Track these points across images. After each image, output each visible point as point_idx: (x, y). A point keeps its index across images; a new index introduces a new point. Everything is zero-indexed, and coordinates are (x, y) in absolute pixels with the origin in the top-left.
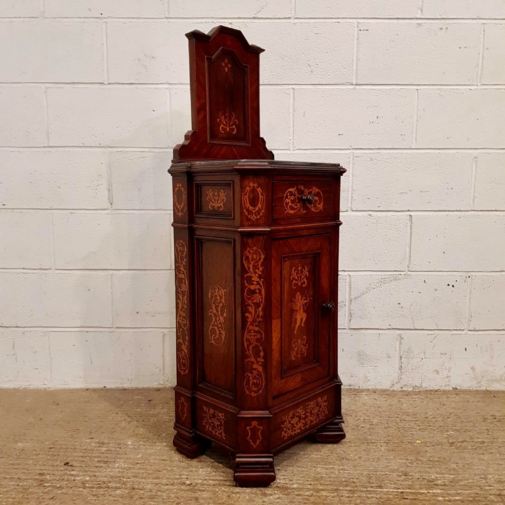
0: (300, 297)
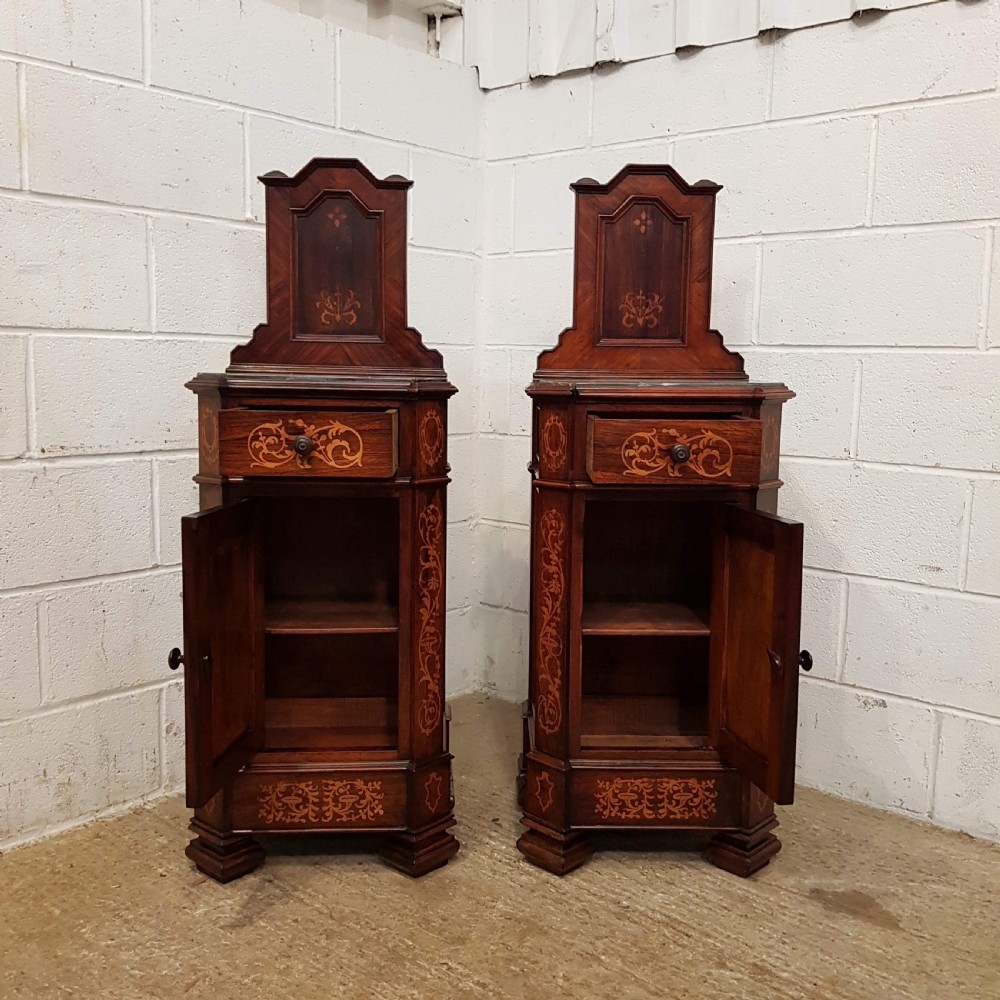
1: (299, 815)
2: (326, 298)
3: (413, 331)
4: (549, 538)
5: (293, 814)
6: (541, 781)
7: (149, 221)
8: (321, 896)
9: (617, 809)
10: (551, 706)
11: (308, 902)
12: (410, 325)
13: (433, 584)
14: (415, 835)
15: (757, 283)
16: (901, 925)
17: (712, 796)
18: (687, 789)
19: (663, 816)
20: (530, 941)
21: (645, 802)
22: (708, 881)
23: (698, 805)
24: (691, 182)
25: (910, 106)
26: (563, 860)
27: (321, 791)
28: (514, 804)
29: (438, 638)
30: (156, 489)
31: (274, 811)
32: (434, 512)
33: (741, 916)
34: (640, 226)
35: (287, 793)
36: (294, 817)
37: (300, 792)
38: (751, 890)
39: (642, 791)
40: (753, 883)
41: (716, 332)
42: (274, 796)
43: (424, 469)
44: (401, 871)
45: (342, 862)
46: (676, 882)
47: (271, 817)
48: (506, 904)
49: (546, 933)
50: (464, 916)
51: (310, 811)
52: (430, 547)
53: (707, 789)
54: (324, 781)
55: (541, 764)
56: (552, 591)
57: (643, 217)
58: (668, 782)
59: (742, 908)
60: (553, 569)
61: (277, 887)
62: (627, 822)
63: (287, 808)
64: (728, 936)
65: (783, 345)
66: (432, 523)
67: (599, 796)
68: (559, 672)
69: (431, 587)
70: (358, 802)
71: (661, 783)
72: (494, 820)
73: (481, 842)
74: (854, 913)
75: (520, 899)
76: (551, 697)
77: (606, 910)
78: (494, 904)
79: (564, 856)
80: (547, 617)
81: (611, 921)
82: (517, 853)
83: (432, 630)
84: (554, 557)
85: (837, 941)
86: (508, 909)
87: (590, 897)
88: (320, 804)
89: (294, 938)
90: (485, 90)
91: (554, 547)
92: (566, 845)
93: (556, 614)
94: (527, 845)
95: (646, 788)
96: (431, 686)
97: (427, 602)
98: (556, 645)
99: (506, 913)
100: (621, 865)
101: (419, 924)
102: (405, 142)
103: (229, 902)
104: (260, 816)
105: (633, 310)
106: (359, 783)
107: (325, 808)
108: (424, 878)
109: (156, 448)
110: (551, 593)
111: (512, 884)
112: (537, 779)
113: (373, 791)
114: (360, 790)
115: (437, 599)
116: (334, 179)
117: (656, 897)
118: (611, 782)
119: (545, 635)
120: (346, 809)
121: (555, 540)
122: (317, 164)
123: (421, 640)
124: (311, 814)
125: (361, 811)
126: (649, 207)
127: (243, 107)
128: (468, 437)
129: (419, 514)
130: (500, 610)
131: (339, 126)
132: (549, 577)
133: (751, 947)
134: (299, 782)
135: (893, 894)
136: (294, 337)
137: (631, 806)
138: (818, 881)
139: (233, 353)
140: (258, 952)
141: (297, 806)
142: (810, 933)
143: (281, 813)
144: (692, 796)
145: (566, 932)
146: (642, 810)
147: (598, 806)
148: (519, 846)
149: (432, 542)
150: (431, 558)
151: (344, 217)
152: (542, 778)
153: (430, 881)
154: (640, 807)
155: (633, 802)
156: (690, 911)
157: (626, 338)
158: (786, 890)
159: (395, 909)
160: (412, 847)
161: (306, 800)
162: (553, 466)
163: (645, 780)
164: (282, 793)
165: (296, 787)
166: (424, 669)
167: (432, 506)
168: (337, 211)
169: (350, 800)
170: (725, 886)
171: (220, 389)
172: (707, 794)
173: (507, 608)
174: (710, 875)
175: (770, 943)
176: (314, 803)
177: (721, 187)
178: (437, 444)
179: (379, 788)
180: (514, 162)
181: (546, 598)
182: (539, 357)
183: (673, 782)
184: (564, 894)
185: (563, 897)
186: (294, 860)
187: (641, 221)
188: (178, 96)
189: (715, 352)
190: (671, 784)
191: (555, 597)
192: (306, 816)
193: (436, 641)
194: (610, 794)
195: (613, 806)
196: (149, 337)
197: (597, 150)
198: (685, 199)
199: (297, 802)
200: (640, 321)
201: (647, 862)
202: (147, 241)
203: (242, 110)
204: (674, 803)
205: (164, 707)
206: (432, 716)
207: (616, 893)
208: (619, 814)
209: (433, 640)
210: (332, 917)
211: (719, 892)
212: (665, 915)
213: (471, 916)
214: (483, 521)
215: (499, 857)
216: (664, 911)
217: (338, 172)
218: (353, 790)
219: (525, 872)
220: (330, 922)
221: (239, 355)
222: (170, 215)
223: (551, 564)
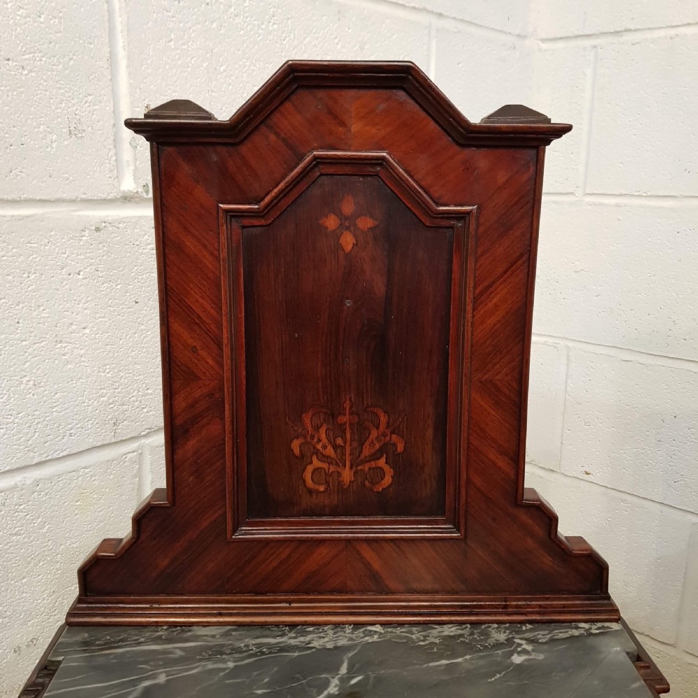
2: (317, 428)
3: (539, 507)
116: (343, 124)
136: (236, 530)
151: (366, 223)
168: (348, 207)
217: (352, 101)
221: (99, 576)
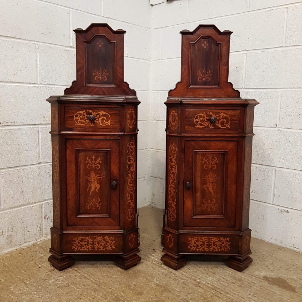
0: (94, 174)
1: (86, 248)
2: (96, 72)
3: (126, 83)
4: (172, 153)
5: (84, 248)
6: (169, 237)
7: (37, 46)
8: (93, 276)
9: (195, 247)
10: (172, 212)
11: (89, 278)
12: (125, 81)
13: (132, 169)
14: (126, 255)
15: (245, 67)
16: (296, 291)
17: (229, 243)
18: (220, 241)
19: (212, 250)
20: (165, 294)
21: (205, 245)
22: (227, 273)
23: (224, 247)
24: (222, 31)
25: (299, 4)
26: (176, 265)
27: (93, 240)
28: (160, 244)
29: (134, 188)
30: (40, 137)
31: (77, 246)
32: (132, 144)
33: (239, 286)
34: (204, 46)
35: (82, 240)
36: (84, 249)
37: (86, 240)
38: (242, 276)
39: (204, 241)
40: (243, 274)
41: (230, 83)
42: (77, 242)
43: (128, 129)
44: (121, 268)
45: (101, 264)
46: (216, 273)
47: (76, 249)
48: (157, 280)
49: (170, 291)
50: (142, 284)
51: (90, 246)
52: (131, 156)
53: (227, 241)
54: (94, 237)
55: (170, 232)
56: (173, 172)
57: (205, 43)
58: (213, 239)
59: (239, 283)
60: (173, 164)
61: (79, 272)
62: (199, 252)
63: (82, 246)
64: (235, 294)
65: (253, 88)
66: (131, 148)
67: (189, 243)
68: (175, 200)
69: (131, 170)
70: (106, 244)
71: (211, 239)
72: (153, 250)
73: (149, 257)
74: (279, 286)
75: (162, 279)
76: (173, 209)
77: (191, 283)
78: (152, 280)
79: (177, 263)
80: (171, 181)
81: (193, 287)
82: (161, 261)
83: (131, 185)
84: (173, 160)
85: (274, 296)
86: (157, 282)
87: (186, 278)
88: (93, 244)
89: (83, 292)
90: (152, 5)
91: (173, 157)
92: (178, 260)
93: (174, 180)
94: (164, 259)
95: (206, 240)
96: (131, 204)
97: (130, 175)
98: (174, 190)
99: (157, 284)
100: (197, 267)
101: (126, 287)
102: (125, 22)
103: (62, 278)
104: (73, 248)
105: (201, 75)
106: (106, 237)
107: (94, 246)
108: (128, 270)
109: (40, 123)
110: (172, 172)
111: (159, 273)
112: (168, 236)
113: (111, 240)
114: (107, 240)
115: (133, 174)
116: (99, 31)
117: (209, 278)
118: (194, 238)
119: (171, 187)
120: (102, 246)
121: (174, 154)
122: (93, 25)
123: (127, 189)
124: (90, 248)
125: (107, 247)
126: (207, 39)
127: (69, 8)
128: (146, 121)
129: (127, 145)
130: (157, 178)
131: (102, 15)
132: (172, 167)
133: (243, 298)
134: (86, 237)
135: (293, 279)
136: (86, 85)
137: (200, 247)
138: (265, 274)
139: (65, 91)
140: (70, 297)
141: (85, 245)
142: (263, 293)
143: (80, 247)
144: (222, 243)
145: (177, 291)
146: (204, 248)
147: (189, 246)
148: (161, 259)
149: (131, 155)
150: (131, 160)
151: (102, 43)
152: (169, 236)
153: (131, 271)
154: (203, 247)
155: (201, 245)
156: (221, 284)
157: (199, 85)
158: (255, 276)
159: (118, 281)
160: (125, 260)
161: (88, 243)
162: (173, 128)
163: (205, 237)
164: (80, 240)
165: (85, 238)
166: (129, 198)
167: (131, 142)
168: (100, 42)
169: (103, 243)
170: (233, 275)
171: (57, 101)
172: (227, 243)
173: (159, 178)
174: (228, 270)
175: (250, 296)
176: (91, 244)
177: (233, 32)
178: (133, 121)
179: (113, 239)
180: (161, 29)
181: (171, 174)
182: (169, 92)
183: (215, 238)
184: (177, 277)
185: (176, 278)
186: (85, 262)
187: (204, 44)
188: (47, 3)
189: (230, 90)
190: (214, 239)
191: (174, 174)
192: (88, 249)
193: (133, 189)
194: (193, 242)
195: (194, 246)
196: (37, 85)
197: (190, 23)
198: (220, 37)
199: (85, 244)
200: (204, 79)
201: (206, 266)
202: (36, 53)
203: (69, 9)
204: (215, 246)
205: (43, 210)
206: (131, 214)
207: (195, 277)
208: (196, 249)
209: (132, 189)
210: (96, 284)
211: (231, 277)
212: (212, 285)
213: (144, 284)
214: (151, 149)
215: (155, 263)
216: (212, 284)
217: (100, 28)
218: (104, 240)
219: (163, 268)
220: (96, 285)
221: (67, 91)
222: (44, 44)
223: (173, 163)
